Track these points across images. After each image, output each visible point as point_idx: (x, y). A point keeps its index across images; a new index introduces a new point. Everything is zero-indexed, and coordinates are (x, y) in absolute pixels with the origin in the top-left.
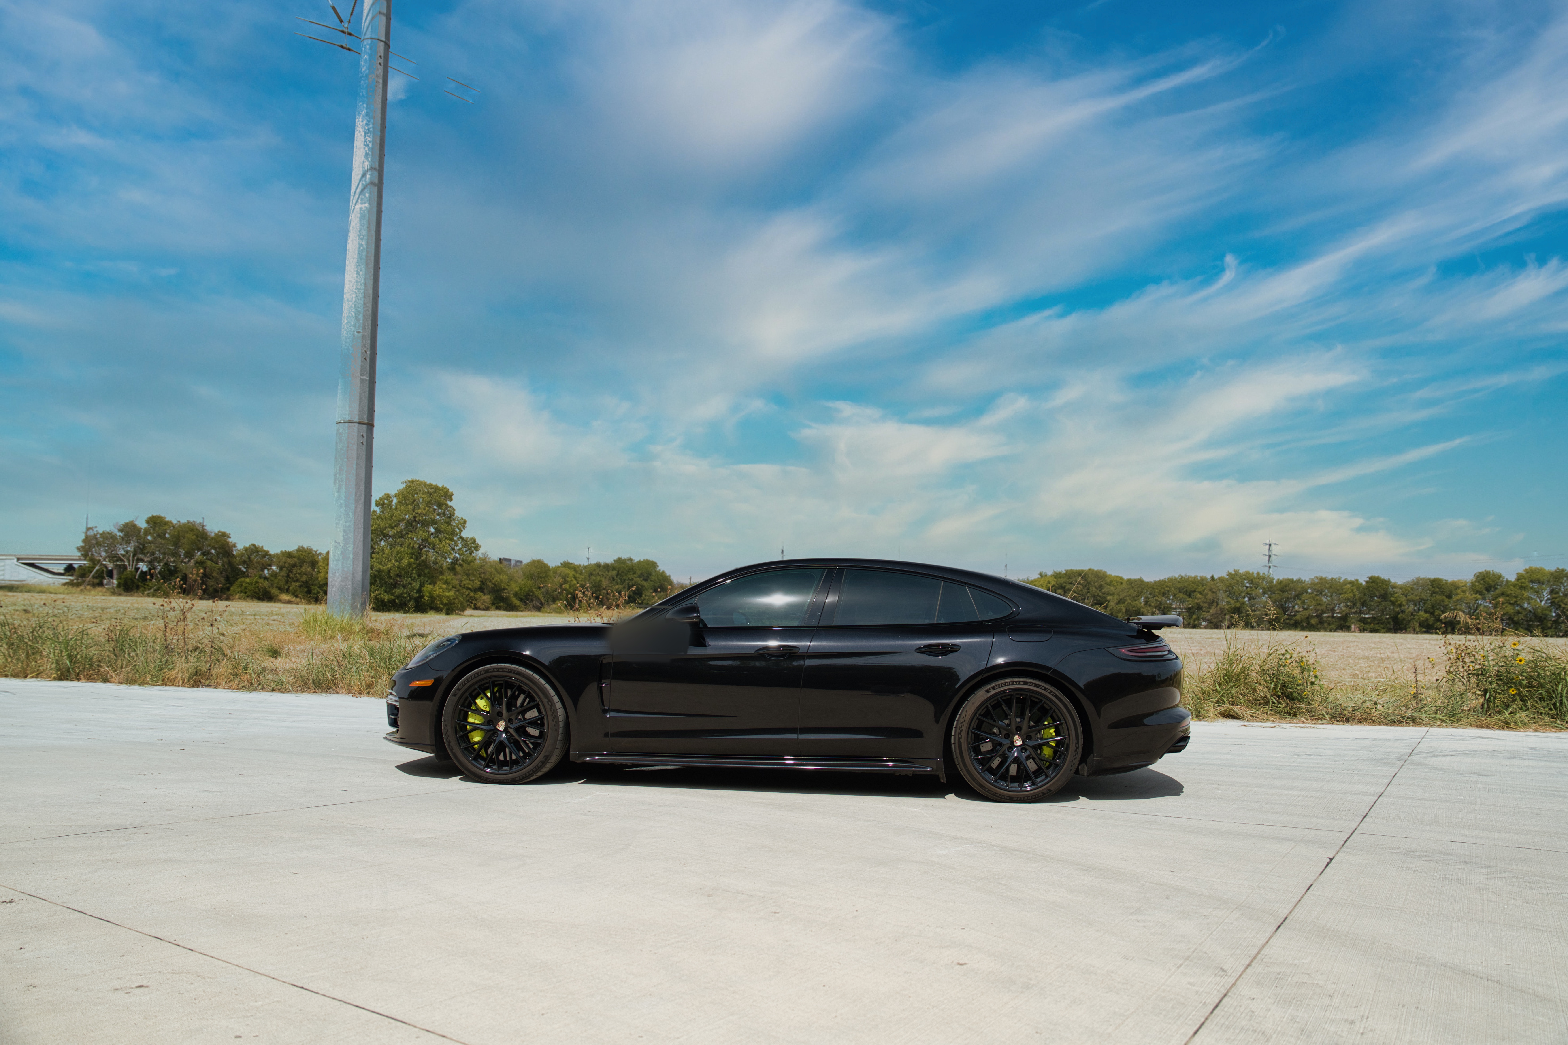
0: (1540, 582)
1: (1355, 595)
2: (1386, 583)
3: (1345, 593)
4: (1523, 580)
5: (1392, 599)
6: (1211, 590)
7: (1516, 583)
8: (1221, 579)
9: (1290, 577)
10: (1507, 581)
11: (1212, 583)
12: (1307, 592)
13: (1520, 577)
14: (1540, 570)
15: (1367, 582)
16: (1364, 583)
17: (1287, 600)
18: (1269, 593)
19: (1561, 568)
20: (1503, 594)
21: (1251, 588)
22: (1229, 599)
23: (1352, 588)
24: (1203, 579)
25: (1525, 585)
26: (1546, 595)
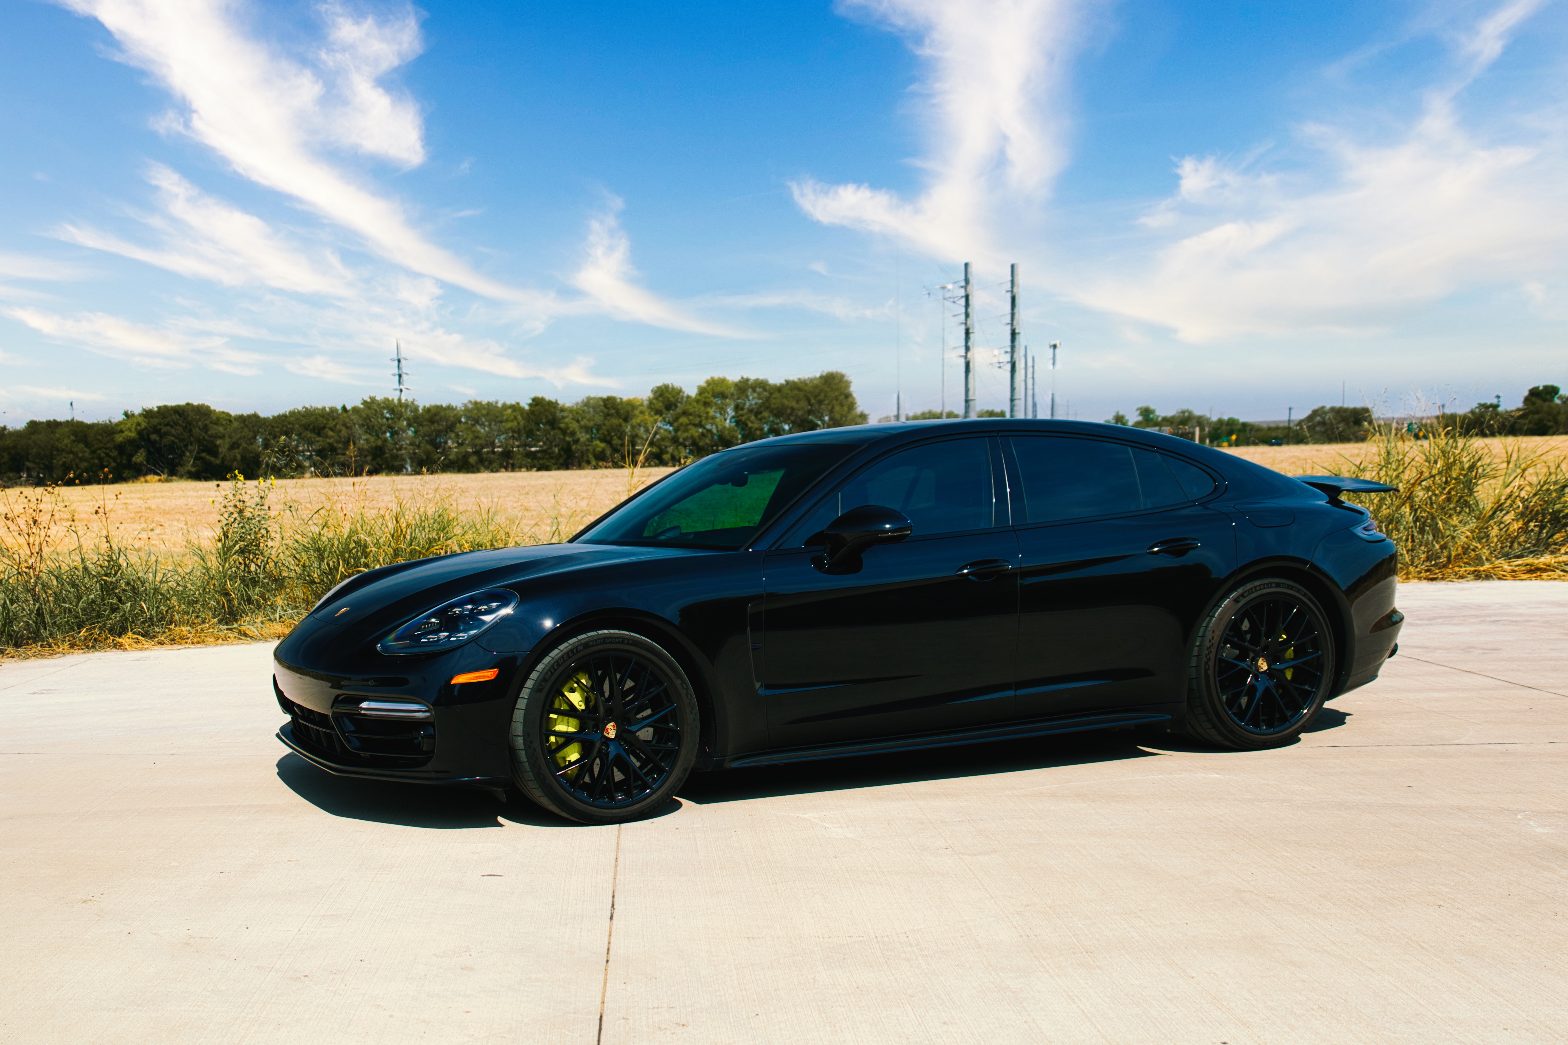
0: (723, 396)
1: (519, 423)
2: (552, 405)
3: (507, 421)
4: (706, 394)
5: (562, 426)
6: (345, 425)
7: (698, 397)
8: (355, 410)
9: (439, 403)
10: (688, 397)
11: (345, 415)
12: (460, 422)
13: (702, 391)
14: (723, 381)
15: (530, 405)
16: (527, 408)
17: (439, 433)
18: (415, 425)
19: (745, 377)
20: (685, 413)
21: (392, 419)
22: (368, 436)
23: (514, 414)
24: (333, 410)
25: (708, 400)
26: (731, 412)
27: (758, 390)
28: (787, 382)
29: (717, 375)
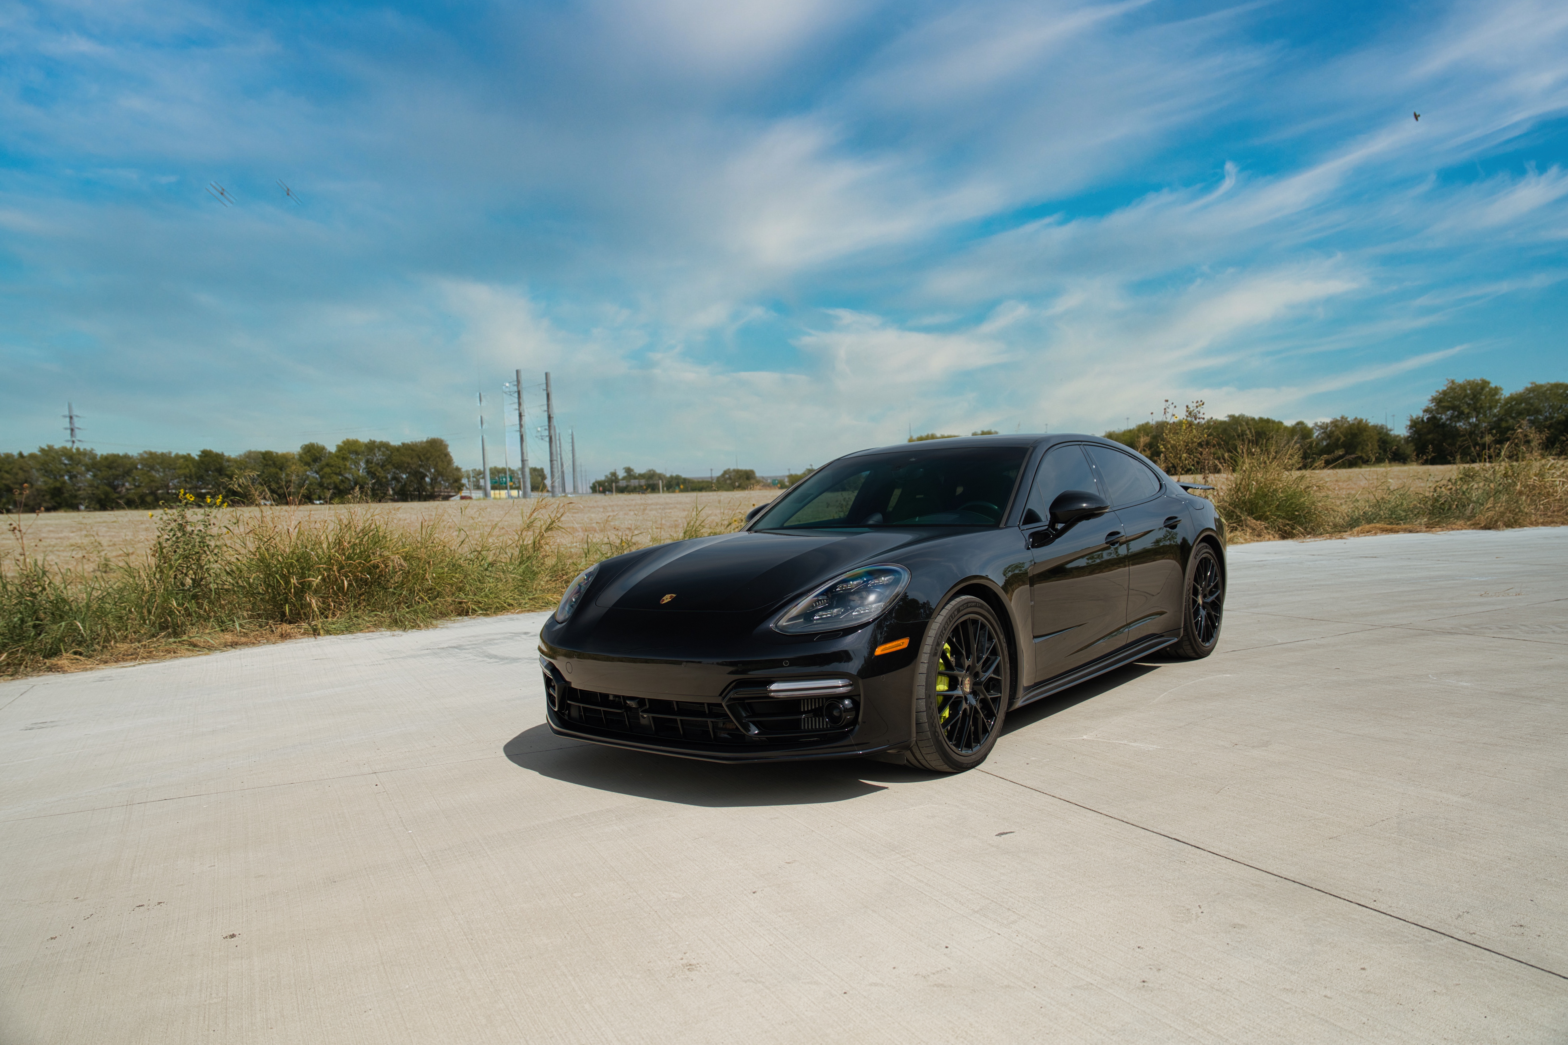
0: (357, 453)
1: (190, 470)
2: (219, 457)
3: (180, 468)
4: (344, 452)
5: (228, 473)
6: (21, 469)
7: (338, 454)
8: (32, 456)
9: (115, 452)
10: (330, 453)
11: (21, 460)
12: (137, 468)
13: (340, 449)
14: (355, 442)
15: (200, 456)
16: (197, 458)
17: (116, 477)
18: (93, 470)
19: (372, 439)
20: (328, 465)
21: (70, 465)
22: (46, 479)
23: (186, 463)
24: (9, 456)
25: (345, 456)
26: (363, 465)
27: (382, 449)
28: (403, 444)
29: (352, 437)
